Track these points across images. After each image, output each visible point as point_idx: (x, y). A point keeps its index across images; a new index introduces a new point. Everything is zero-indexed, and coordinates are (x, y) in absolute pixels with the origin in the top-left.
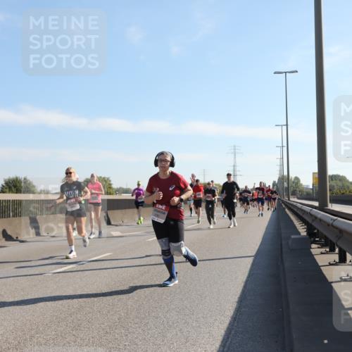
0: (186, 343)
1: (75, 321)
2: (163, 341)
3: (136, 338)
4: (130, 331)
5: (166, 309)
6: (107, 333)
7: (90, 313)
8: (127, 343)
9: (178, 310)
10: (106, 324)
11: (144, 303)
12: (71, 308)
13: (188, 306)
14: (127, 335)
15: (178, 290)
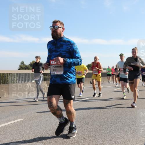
0: (133, 133)
1: (87, 121)
2: (123, 131)
3: (112, 130)
4: (109, 126)
5: (124, 118)
6: (99, 127)
7: (92, 118)
8: (108, 131)
9: (129, 119)
10: (99, 123)
11: (114, 115)
12: (84, 116)
13: (133, 118)
14: (108, 128)
15: (129, 111)
